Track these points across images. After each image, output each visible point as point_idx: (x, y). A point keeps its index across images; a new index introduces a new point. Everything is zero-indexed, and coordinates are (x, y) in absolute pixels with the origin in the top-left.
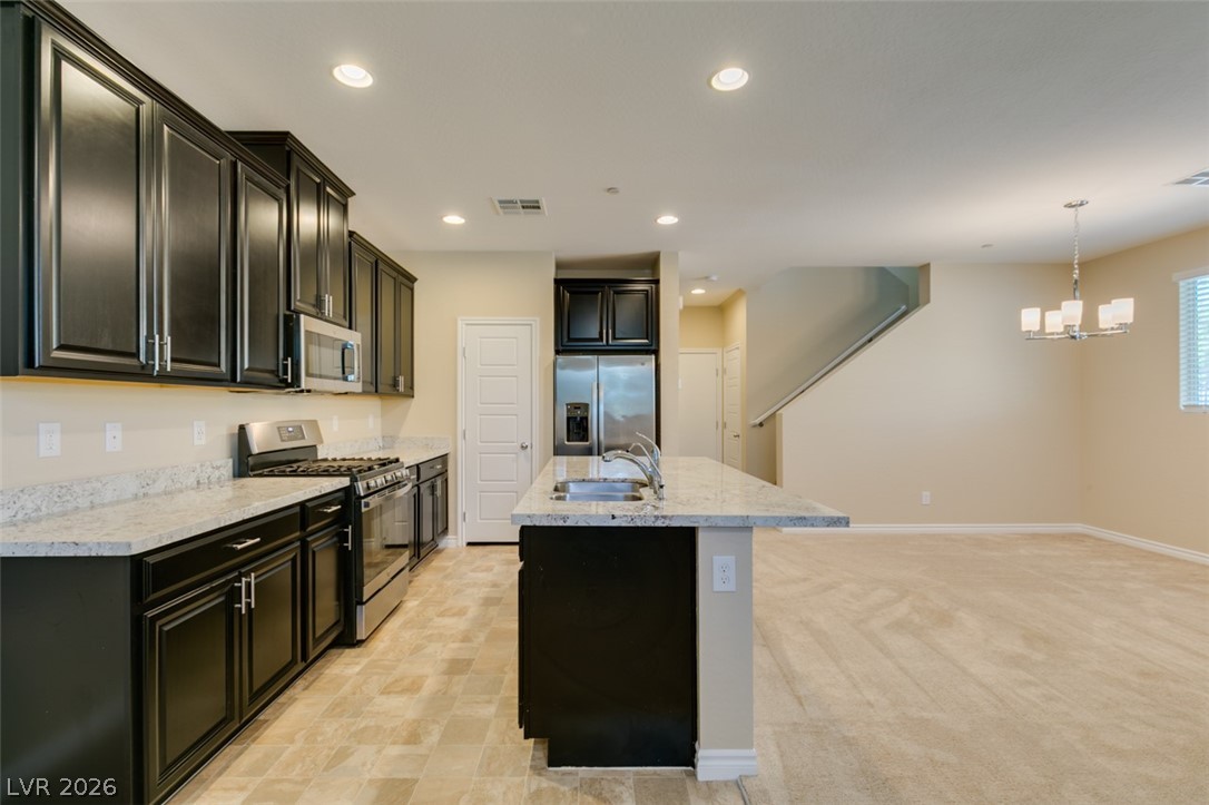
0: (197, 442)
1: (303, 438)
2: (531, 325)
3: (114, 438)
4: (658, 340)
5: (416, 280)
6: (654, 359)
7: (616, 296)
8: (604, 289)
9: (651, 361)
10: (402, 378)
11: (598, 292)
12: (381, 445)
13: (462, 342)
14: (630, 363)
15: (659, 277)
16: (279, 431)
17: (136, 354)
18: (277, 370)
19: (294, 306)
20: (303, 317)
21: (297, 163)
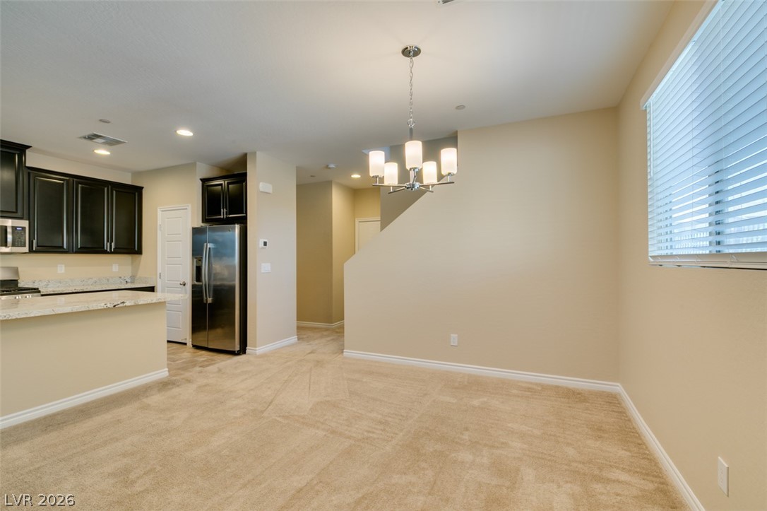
2: (186, 209)
4: (246, 213)
5: (143, 188)
6: (237, 227)
7: (230, 186)
8: (223, 182)
9: (234, 228)
10: (113, 244)
11: (221, 185)
12: (129, 281)
13: (159, 222)
14: (223, 230)
15: (246, 169)
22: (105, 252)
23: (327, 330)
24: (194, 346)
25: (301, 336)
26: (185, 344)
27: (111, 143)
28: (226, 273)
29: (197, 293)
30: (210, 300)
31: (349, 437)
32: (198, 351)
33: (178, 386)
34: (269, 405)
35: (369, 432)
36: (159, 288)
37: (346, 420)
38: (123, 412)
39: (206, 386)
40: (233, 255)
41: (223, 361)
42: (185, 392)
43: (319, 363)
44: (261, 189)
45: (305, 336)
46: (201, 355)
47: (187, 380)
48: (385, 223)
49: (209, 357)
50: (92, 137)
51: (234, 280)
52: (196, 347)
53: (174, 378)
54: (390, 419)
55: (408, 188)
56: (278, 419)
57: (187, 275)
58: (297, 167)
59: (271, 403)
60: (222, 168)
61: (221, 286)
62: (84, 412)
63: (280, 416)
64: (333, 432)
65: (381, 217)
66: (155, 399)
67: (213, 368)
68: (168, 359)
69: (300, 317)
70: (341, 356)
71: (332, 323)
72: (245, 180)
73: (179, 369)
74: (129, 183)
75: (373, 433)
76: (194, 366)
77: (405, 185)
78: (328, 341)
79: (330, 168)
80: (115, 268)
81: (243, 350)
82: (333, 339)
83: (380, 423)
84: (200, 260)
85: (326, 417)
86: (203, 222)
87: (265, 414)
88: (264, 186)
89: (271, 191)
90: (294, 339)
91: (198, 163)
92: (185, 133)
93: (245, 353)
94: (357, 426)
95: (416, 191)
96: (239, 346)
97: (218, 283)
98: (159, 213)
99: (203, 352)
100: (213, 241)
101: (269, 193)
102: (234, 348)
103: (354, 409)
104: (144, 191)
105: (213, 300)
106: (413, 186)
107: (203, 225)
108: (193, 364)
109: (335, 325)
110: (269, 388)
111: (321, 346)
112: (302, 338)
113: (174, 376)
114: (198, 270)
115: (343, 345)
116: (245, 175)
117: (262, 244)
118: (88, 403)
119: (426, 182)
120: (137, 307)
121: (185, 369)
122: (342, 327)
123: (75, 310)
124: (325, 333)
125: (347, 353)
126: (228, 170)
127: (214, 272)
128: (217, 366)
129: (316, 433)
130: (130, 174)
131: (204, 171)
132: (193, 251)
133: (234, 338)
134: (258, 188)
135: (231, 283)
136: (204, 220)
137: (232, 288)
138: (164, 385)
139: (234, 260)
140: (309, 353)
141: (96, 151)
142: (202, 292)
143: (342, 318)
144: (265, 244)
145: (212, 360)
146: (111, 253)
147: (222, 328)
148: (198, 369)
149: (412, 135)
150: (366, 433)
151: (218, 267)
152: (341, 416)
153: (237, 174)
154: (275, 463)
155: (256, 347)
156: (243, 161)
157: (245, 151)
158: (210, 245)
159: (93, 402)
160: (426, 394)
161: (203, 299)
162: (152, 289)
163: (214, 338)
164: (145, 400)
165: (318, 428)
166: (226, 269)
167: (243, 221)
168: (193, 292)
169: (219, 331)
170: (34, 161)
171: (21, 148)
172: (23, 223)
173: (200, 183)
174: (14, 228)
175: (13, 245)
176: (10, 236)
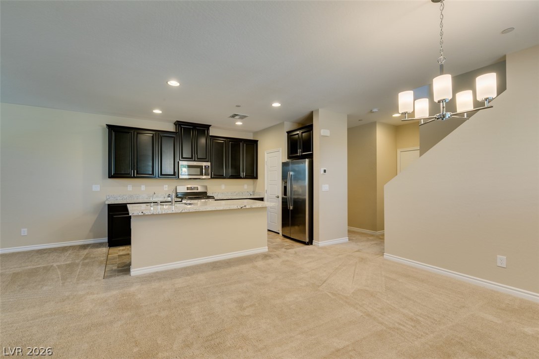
0: (165, 189)
2: (279, 151)
3: (143, 188)
4: (313, 151)
5: (258, 141)
6: (307, 161)
7: (303, 134)
8: (299, 132)
9: (305, 161)
10: (244, 173)
11: (298, 134)
12: (252, 194)
13: (266, 160)
14: (298, 163)
15: (313, 122)
16: (187, 188)
17: (129, 174)
18: (174, 174)
19: (181, 159)
20: (180, 162)
21: (182, 126)
22: (241, 178)
23: (372, 235)
24: (283, 235)
25: (351, 238)
26: (279, 233)
27: (242, 117)
28: (300, 191)
29: (285, 202)
30: (291, 208)
31: (382, 323)
32: (285, 238)
33: (272, 258)
34: (323, 283)
35: (399, 324)
36: (265, 199)
37: (381, 309)
38: (244, 267)
39: (287, 261)
40: (305, 179)
41: (298, 247)
42: (275, 263)
43: (362, 260)
44: (322, 134)
45: (354, 238)
46: (286, 241)
47: (277, 256)
48: (423, 150)
49: (291, 244)
50: (234, 116)
51: (305, 196)
52: (284, 236)
53: (271, 253)
54: (421, 319)
55: (438, 119)
56: (328, 294)
57: (279, 192)
58: (348, 115)
59: (325, 281)
61: (297, 199)
62: (229, 263)
63: (330, 292)
64: (368, 315)
65: (420, 146)
66: (260, 263)
67: (292, 251)
68: (268, 241)
69: (350, 223)
70: (381, 257)
71: (376, 231)
72: (312, 129)
73: (274, 248)
74: (252, 138)
75: (404, 326)
76: (282, 248)
77: (435, 116)
78: (372, 244)
79: (373, 112)
80: (246, 187)
81: (310, 242)
82: (376, 244)
83: (412, 319)
84: (286, 182)
85: (364, 302)
87: (320, 288)
88: (325, 132)
89: (328, 135)
90: (346, 239)
91: (285, 122)
92: (276, 105)
93: (312, 244)
94: (390, 316)
95: (447, 120)
96: (308, 239)
97: (296, 197)
98: (265, 153)
99: (288, 240)
100: (293, 170)
101: (328, 137)
102: (305, 239)
103: (388, 301)
104: (258, 142)
105: (293, 208)
106: (444, 116)
107: (288, 160)
108: (282, 246)
109: (378, 233)
110: (325, 271)
111: (366, 248)
112: (352, 240)
113: (271, 252)
114: (285, 188)
115: (384, 249)
116: (312, 126)
117: (322, 172)
118: (230, 259)
119: (459, 111)
120: (251, 209)
121: (276, 248)
122: (383, 235)
123: (224, 209)
124: (371, 238)
125: (387, 256)
127: (294, 190)
128: (295, 249)
129: (355, 312)
130: (252, 134)
131: (288, 127)
132: (282, 176)
133: (305, 233)
134: (320, 133)
135: (304, 197)
136: (289, 158)
137: (304, 201)
138: (265, 256)
139: (305, 182)
140: (356, 251)
141: (236, 123)
142: (287, 202)
143: (383, 229)
144: (325, 171)
145: (292, 246)
146: (244, 178)
147: (299, 226)
148: (283, 250)
149: (442, 70)
150: (397, 324)
151: (295, 187)
152: (377, 304)
153: (307, 125)
154: (323, 324)
155: (319, 241)
156: (311, 117)
157: (312, 110)
158: (291, 173)
159: (232, 259)
160: (464, 307)
161: (287, 207)
162: (262, 199)
163: (294, 232)
164: (255, 263)
165: (357, 309)
166: (300, 188)
167: (311, 157)
168: (283, 202)
169: (296, 228)
170: (213, 132)
171: (208, 127)
172: (209, 164)
173: (287, 134)
174: (205, 166)
175: (205, 175)
176: (204, 171)
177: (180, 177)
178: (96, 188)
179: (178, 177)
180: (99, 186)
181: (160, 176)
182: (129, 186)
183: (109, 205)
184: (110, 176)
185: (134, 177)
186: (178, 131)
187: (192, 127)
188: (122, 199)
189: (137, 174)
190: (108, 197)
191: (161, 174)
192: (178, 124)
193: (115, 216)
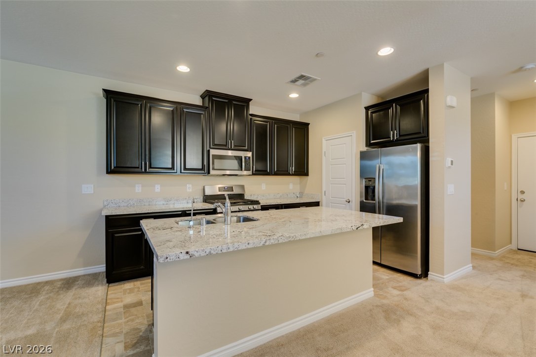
0: (188, 190)
1: (233, 191)
2: (351, 136)
3: (158, 189)
4: (428, 132)
5: (308, 124)
6: (419, 146)
8: (393, 105)
9: (416, 148)
10: (293, 168)
11: (389, 108)
12: (298, 196)
13: (324, 149)
15: (428, 86)
16: (219, 188)
17: (139, 168)
18: (203, 169)
19: (212, 146)
20: (211, 150)
21: (214, 98)
22: (289, 174)
25: (476, 265)
40: (415, 176)
44: (449, 103)
57: (352, 193)
58: (471, 78)
60: (379, 96)
69: (474, 243)
71: (495, 251)
72: (426, 97)
74: (301, 121)
80: (291, 186)
81: (425, 273)
84: (370, 180)
86: (367, 146)
89: (455, 104)
90: (468, 268)
91: (363, 93)
93: (427, 277)
96: (420, 269)
98: (324, 142)
101: (453, 107)
102: (416, 271)
104: (310, 126)
109: (497, 253)
112: (478, 267)
117: (448, 164)
126: (382, 98)
130: (298, 116)
131: (370, 99)
132: (361, 172)
134: (445, 102)
135: (413, 203)
136: (369, 144)
141: (290, 94)
142: (375, 209)
144: (452, 163)
146: (292, 175)
153: (412, 93)
157: (427, 67)
158: (383, 166)
162: (317, 204)
167: (424, 140)
170: (253, 109)
171: (247, 101)
172: (249, 154)
173: (365, 110)
174: (245, 157)
175: (245, 170)
176: (243, 164)
177: (212, 172)
178: (88, 189)
179: (209, 173)
180: (92, 186)
181: (183, 171)
182: (137, 185)
183: (107, 217)
184: (110, 171)
185: (146, 172)
186: (207, 105)
187: (227, 101)
188: (127, 206)
189: (150, 167)
190: (105, 203)
191: (185, 169)
192: (209, 95)
193: (116, 235)
